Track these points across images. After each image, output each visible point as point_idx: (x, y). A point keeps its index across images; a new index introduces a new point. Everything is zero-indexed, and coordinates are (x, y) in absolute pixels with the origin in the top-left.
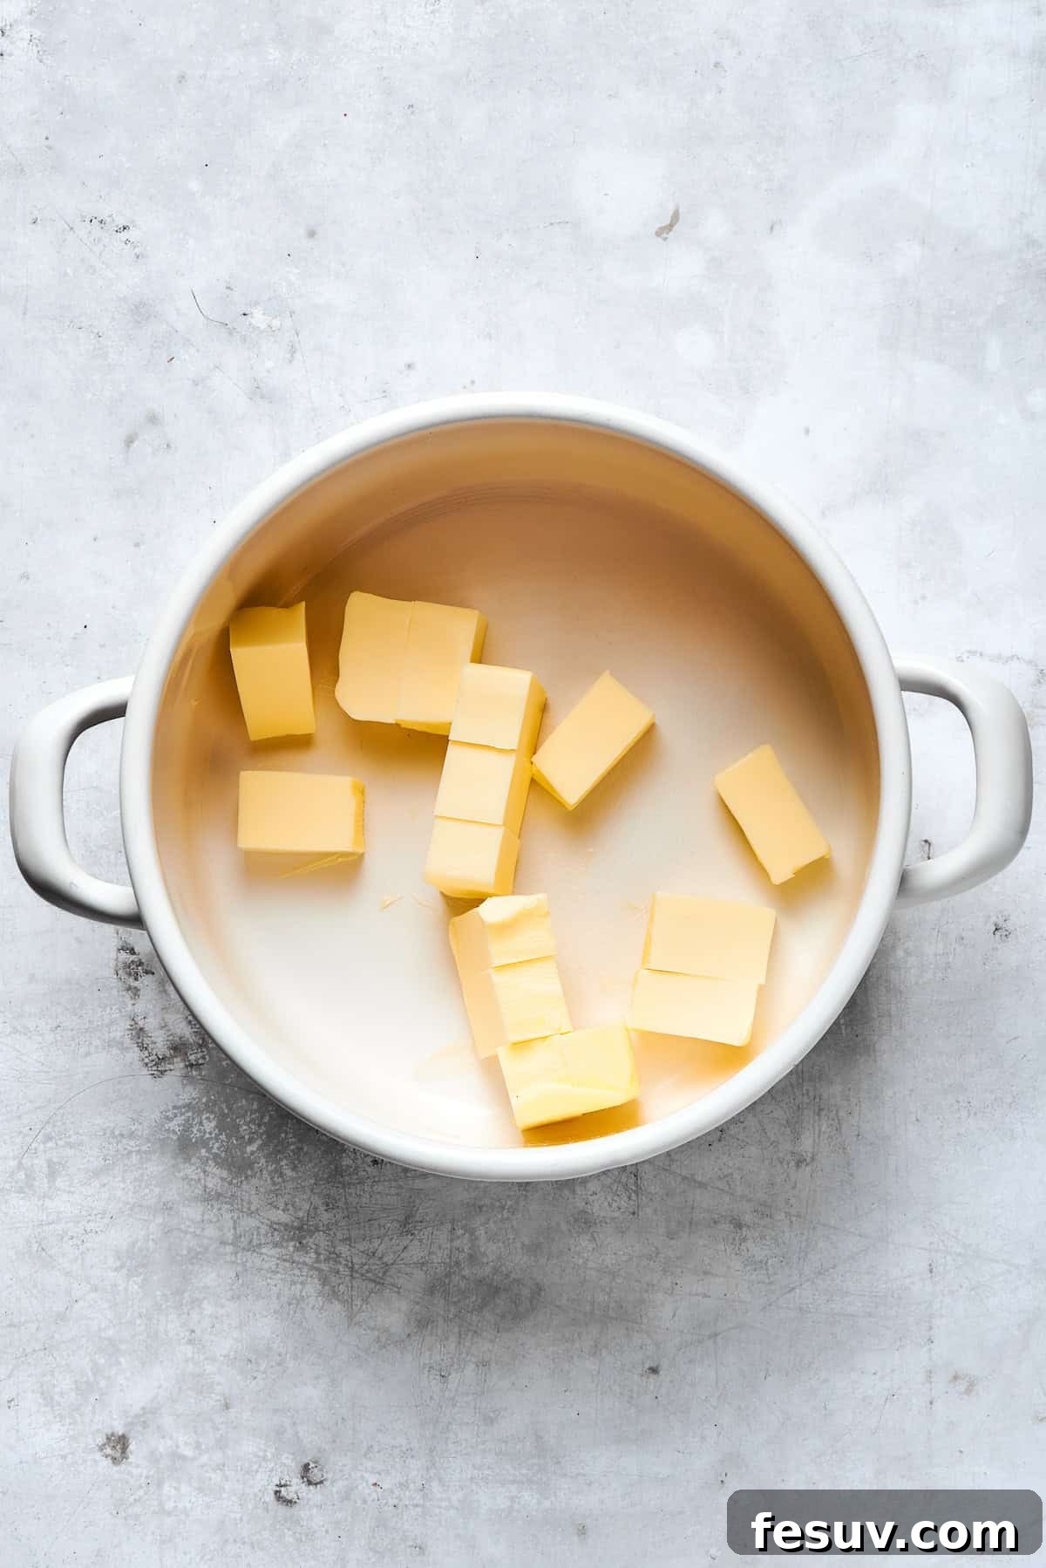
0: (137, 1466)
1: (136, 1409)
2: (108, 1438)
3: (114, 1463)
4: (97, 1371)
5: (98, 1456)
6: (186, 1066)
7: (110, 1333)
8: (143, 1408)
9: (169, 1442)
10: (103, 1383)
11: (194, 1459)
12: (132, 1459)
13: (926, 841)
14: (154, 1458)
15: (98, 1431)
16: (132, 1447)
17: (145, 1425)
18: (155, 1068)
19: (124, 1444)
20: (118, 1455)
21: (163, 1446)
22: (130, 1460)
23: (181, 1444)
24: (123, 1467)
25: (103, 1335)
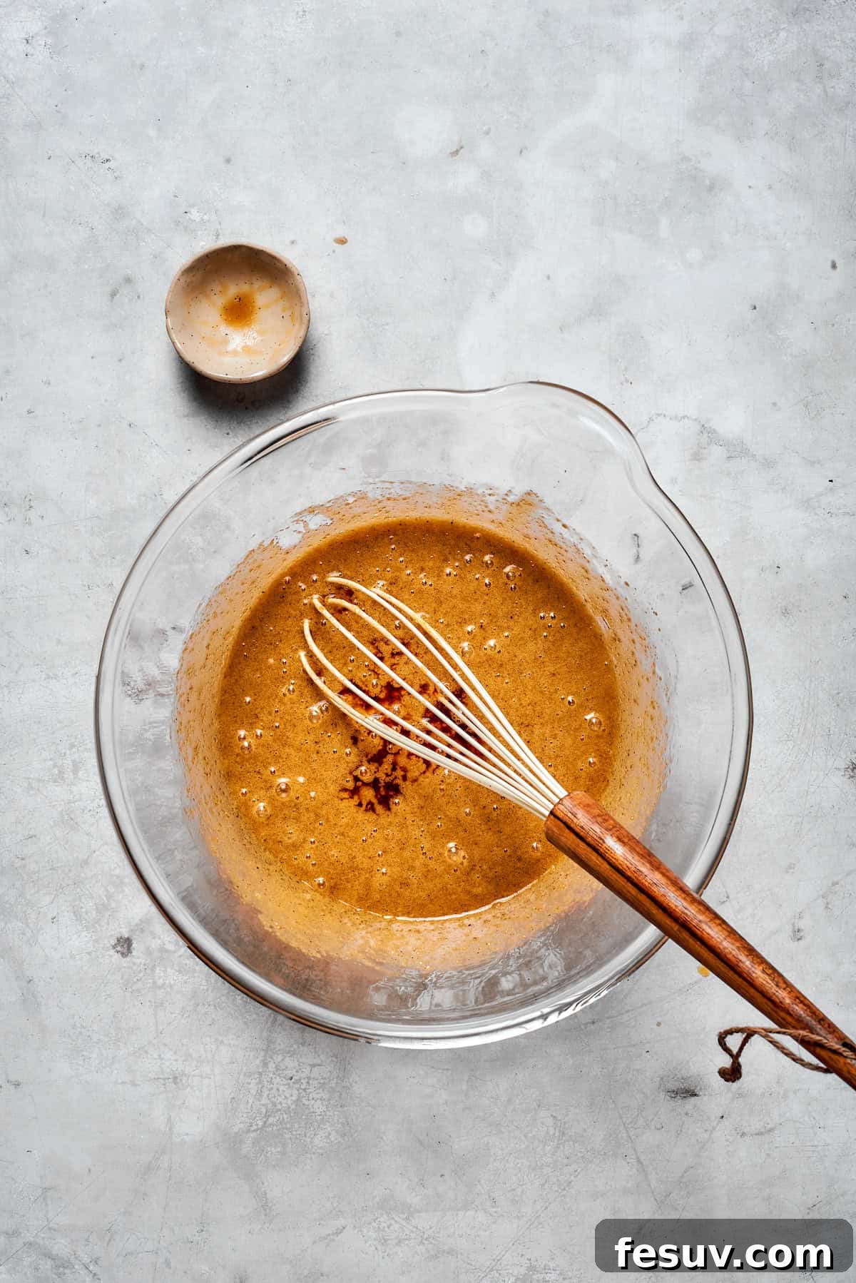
0: (138, 958)
1: (136, 921)
2: (118, 941)
3: (122, 956)
4: (109, 897)
5: (112, 952)
6: (155, 695)
7: (117, 871)
8: (140, 920)
9: (159, 942)
10: (113, 905)
11: (175, 952)
12: (134, 953)
13: (635, 535)
14: (148, 951)
15: (111, 936)
16: (134, 945)
17: (142, 931)
18: (136, 698)
19: (128, 944)
20: (125, 951)
21: (155, 944)
22: (133, 954)
23: (167, 942)
24: (128, 959)
25: (112, 873)
